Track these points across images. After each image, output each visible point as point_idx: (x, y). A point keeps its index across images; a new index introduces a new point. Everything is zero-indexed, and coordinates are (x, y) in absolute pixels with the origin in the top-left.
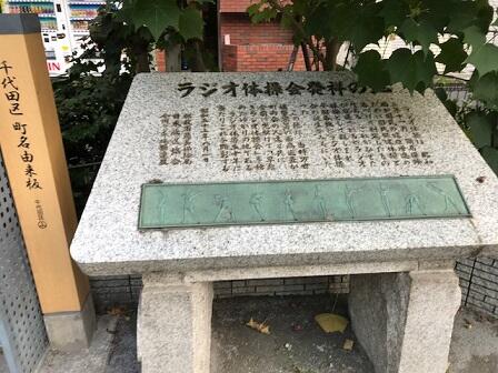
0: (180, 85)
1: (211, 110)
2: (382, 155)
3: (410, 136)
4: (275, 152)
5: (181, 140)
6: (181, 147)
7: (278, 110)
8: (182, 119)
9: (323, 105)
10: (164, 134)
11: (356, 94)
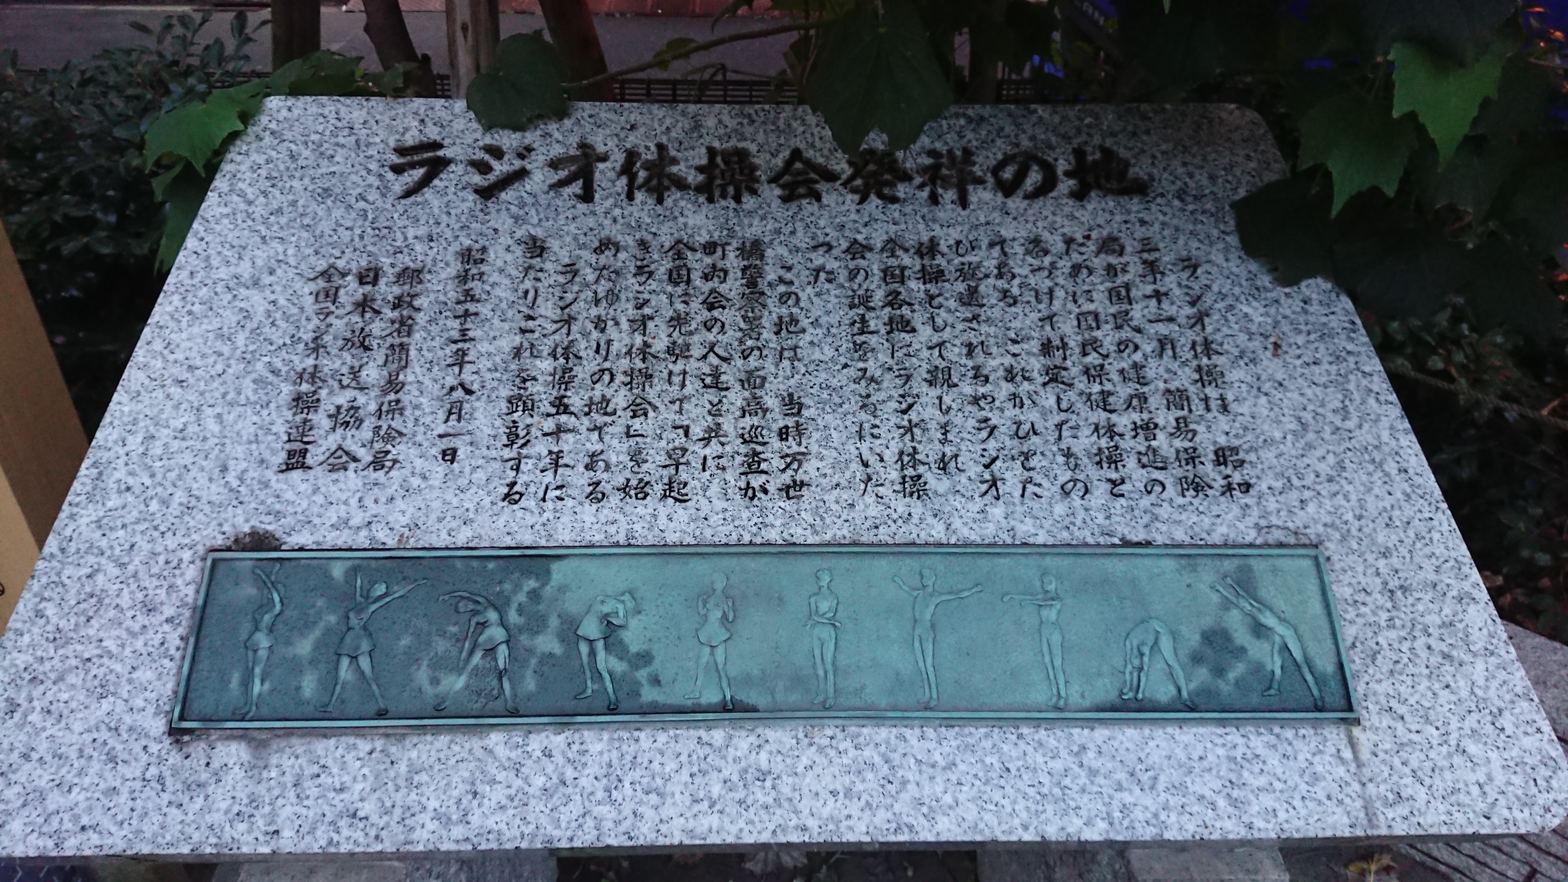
0: (401, 151)
1: (497, 255)
2: (1068, 454)
3: (1185, 378)
4: (697, 431)
5: (372, 374)
6: (368, 403)
7: (733, 261)
8: (387, 290)
9: (892, 245)
10: (316, 347)
11: (1016, 203)
